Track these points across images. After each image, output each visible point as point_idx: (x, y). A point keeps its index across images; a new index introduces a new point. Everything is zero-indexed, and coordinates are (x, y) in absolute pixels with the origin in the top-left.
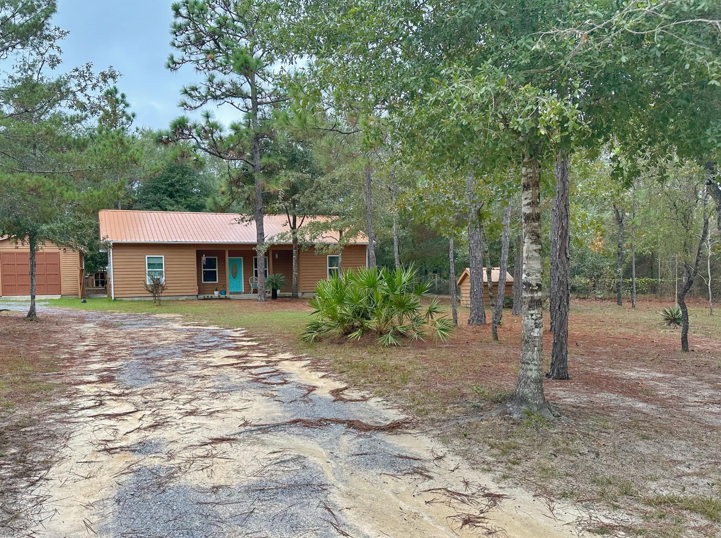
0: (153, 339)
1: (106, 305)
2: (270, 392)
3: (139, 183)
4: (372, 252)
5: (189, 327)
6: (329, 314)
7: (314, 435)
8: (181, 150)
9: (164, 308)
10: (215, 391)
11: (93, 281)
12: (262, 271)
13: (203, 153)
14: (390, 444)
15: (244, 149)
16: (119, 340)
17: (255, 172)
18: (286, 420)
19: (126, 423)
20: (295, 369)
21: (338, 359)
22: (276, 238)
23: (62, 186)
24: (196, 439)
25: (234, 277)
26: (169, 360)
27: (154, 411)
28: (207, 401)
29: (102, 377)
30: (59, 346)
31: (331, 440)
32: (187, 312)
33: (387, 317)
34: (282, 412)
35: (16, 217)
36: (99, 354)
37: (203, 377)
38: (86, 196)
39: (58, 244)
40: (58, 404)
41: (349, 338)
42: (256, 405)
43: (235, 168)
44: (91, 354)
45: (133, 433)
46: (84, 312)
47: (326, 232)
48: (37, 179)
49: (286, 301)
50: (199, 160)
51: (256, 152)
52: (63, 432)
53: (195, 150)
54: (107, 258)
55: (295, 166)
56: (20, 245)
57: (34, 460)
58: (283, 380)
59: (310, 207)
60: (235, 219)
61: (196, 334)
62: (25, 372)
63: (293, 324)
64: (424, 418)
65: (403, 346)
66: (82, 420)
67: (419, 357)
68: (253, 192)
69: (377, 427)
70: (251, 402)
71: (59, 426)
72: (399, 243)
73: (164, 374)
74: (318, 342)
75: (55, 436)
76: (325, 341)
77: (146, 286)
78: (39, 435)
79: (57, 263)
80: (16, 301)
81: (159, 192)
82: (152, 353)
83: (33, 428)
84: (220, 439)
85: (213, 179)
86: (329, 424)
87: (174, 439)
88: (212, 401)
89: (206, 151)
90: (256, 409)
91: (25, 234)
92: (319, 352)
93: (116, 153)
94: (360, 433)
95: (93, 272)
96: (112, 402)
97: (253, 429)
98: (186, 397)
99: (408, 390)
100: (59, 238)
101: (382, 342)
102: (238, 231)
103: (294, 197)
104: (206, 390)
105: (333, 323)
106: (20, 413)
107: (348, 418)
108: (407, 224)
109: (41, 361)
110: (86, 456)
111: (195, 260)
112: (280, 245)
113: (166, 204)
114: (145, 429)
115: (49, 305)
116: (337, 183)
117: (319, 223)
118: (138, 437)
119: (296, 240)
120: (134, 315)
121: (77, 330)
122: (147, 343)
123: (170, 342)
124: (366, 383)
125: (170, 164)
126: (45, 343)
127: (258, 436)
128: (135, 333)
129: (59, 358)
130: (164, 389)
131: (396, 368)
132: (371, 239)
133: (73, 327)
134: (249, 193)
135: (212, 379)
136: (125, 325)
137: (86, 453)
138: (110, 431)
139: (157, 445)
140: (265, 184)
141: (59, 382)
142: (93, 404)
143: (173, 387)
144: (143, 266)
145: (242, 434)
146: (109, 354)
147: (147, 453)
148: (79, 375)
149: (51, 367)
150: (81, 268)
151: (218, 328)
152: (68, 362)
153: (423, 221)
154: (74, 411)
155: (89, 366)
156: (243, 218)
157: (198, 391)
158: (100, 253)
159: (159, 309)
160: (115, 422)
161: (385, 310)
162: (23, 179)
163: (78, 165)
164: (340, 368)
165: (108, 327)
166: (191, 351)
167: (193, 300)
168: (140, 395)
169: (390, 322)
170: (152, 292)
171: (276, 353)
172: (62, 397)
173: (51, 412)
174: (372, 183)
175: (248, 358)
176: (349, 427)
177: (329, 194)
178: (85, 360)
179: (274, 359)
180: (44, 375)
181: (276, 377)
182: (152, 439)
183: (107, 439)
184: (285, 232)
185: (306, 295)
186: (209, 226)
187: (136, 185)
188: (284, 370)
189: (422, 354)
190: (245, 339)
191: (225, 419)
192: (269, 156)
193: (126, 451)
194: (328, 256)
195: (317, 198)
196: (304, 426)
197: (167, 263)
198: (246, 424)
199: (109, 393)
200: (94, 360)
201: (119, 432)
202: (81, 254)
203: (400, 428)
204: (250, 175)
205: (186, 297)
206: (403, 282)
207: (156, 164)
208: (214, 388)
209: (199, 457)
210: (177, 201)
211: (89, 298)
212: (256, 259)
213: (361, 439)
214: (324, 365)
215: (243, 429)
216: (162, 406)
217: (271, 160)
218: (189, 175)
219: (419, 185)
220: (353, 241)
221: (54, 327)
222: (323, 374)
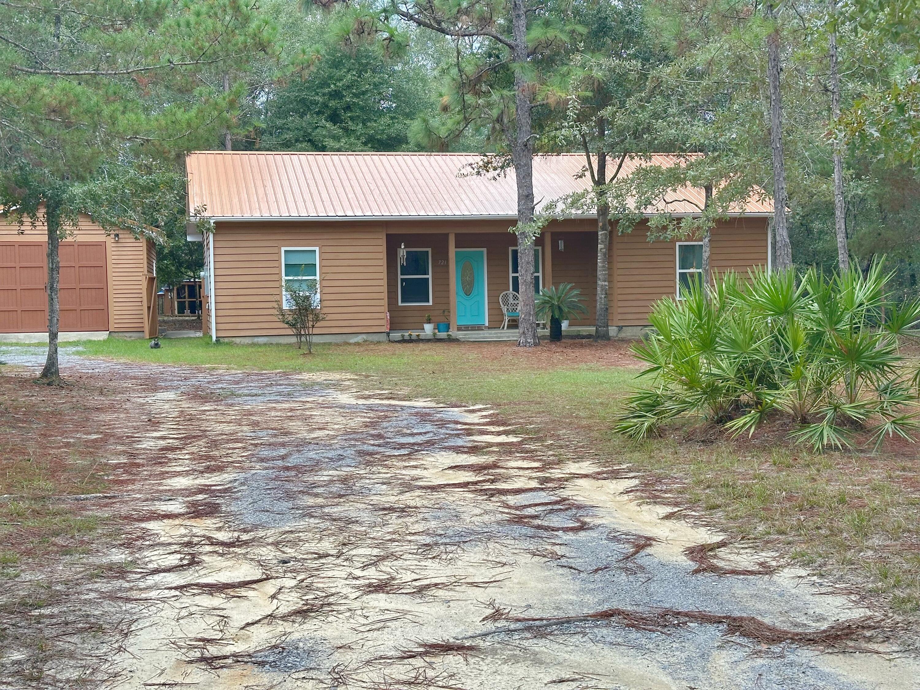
0: (294, 425)
1: (200, 353)
2: (549, 547)
3: (268, 93)
4: (783, 234)
5: (371, 401)
6: (681, 375)
7: (651, 646)
8: (357, 18)
9: (318, 360)
10: (428, 540)
11: (172, 303)
12: (529, 278)
13: (404, 23)
14: (829, 675)
15: (492, 11)
16: (227, 428)
17: (514, 60)
18: (585, 611)
19: (244, 604)
20: (604, 498)
21: (702, 477)
22: (561, 206)
23: (114, 101)
24: (391, 643)
25: (468, 293)
26: (331, 472)
27: (302, 581)
28: (411, 562)
29: (194, 504)
30: (107, 437)
31: (689, 660)
32: (368, 369)
33: (818, 383)
34: (577, 593)
35: (21, 169)
36: (187, 457)
37: (404, 511)
38: (163, 123)
39: (105, 224)
40: (105, 560)
41: (727, 430)
42: (517, 574)
43: (473, 53)
44: (170, 456)
45: (258, 625)
46: (154, 368)
47: (675, 190)
48: (63, 89)
49: (582, 346)
50: (396, 39)
51: (518, 16)
52: (116, 618)
53: (387, 18)
54: (202, 254)
55: (604, 44)
56: (27, 227)
57: (58, 677)
58: (579, 521)
59: (637, 135)
60: (471, 165)
61: (386, 417)
62: (39, 493)
63: (598, 396)
64: (911, 619)
65: (858, 451)
66: (153, 594)
67: (898, 477)
68: (511, 105)
69: (797, 634)
70: (506, 569)
71: (108, 606)
72: (847, 213)
73: (320, 501)
74: (655, 438)
75: (100, 628)
76: (672, 437)
77: (282, 313)
78: (67, 624)
79: (99, 264)
80: (17, 344)
81: (309, 109)
82: (296, 455)
83: (56, 610)
84: (442, 646)
85: (424, 80)
86: (685, 623)
87: (344, 642)
88: (423, 563)
89: (411, 18)
90: (519, 583)
91: (39, 204)
92: (659, 461)
93: (224, 29)
94: (759, 648)
95: (172, 284)
96: (216, 557)
97: (513, 626)
98: (368, 551)
99: (870, 553)
100: (107, 213)
101: (808, 440)
102: (477, 191)
103: (601, 113)
104: (409, 538)
105: (689, 396)
106: (28, 578)
107: (729, 610)
108: (867, 167)
109: (72, 470)
110: (163, 671)
111: (384, 255)
112: (568, 222)
113: (325, 136)
114: (284, 618)
115: (83, 352)
116: (701, 77)
117: (657, 170)
118: (270, 635)
119: (604, 209)
120: (257, 375)
121: (143, 405)
122: (286, 434)
123: (331, 433)
124: (769, 533)
125: (333, 51)
126: (77, 432)
127: (526, 643)
128: (261, 413)
129: (106, 464)
130: (322, 534)
131: (842, 501)
132: (780, 203)
133: (133, 400)
134: (502, 106)
135: (422, 515)
136: (240, 396)
137: (164, 665)
138: (212, 620)
139: (310, 652)
140: (538, 86)
141: (106, 513)
142: (176, 562)
143: (341, 529)
144: (275, 271)
145: (488, 638)
146: (209, 458)
147: (288, 669)
148: (147, 500)
149: (90, 483)
150: (150, 275)
151: (433, 405)
152: (126, 472)
153: (906, 160)
154: (139, 576)
155: (168, 481)
156: (488, 163)
157: (392, 540)
158: (187, 244)
159: (309, 362)
160: (222, 601)
161: (812, 366)
162: (35, 90)
163: (146, 57)
164: (708, 497)
165: (205, 399)
166: (377, 453)
167: (379, 342)
168: (272, 544)
169: (825, 394)
170: (293, 326)
171: (560, 462)
172: (114, 546)
173: (91, 578)
174: (782, 76)
175: (498, 471)
176: (732, 630)
177: (680, 103)
178: (159, 469)
179: (556, 473)
180: (76, 499)
181: (562, 514)
182: (299, 640)
183: (206, 636)
184: (580, 191)
185: (628, 333)
186: (413, 182)
187: (263, 98)
188: (580, 499)
189: (904, 469)
190: (491, 428)
191: (451, 604)
192: (547, 24)
193: (246, 663)
194: (678, 244)
195: (655, 113)
196: (628, 625)
197: (325, 263)
198: (496, 615)
199: (209, 538)
200: (178, 469)
201: (231, 624)
202: (151, 244)
203: (851, 639)
204: (505, 67)
205: (364, 336)
206: (858, 302)
207: (304, 52)
208: (428, 534)
209: (398, 682)
210: (346, 130)
211: (165, 337)
212: (515, 253)
213: (760, 661)
214: (670, 491)
215: (490, 626)
216: (317, 570)
217: (551, 33)
218: (374, 71)
219: (896, 77)
220: (737, 210)
221: (96, 400)
222: (669, 510)
